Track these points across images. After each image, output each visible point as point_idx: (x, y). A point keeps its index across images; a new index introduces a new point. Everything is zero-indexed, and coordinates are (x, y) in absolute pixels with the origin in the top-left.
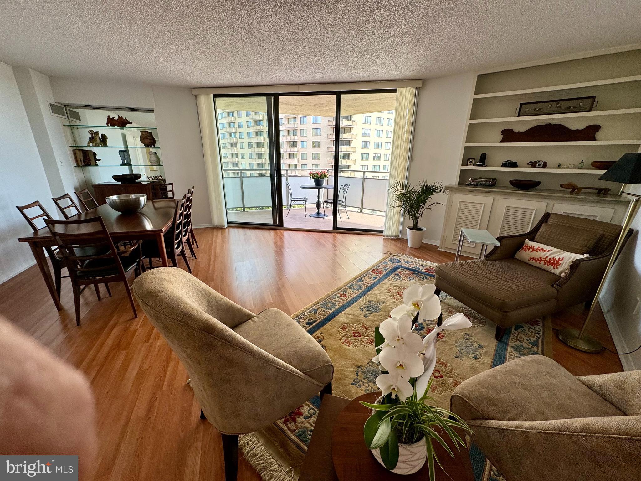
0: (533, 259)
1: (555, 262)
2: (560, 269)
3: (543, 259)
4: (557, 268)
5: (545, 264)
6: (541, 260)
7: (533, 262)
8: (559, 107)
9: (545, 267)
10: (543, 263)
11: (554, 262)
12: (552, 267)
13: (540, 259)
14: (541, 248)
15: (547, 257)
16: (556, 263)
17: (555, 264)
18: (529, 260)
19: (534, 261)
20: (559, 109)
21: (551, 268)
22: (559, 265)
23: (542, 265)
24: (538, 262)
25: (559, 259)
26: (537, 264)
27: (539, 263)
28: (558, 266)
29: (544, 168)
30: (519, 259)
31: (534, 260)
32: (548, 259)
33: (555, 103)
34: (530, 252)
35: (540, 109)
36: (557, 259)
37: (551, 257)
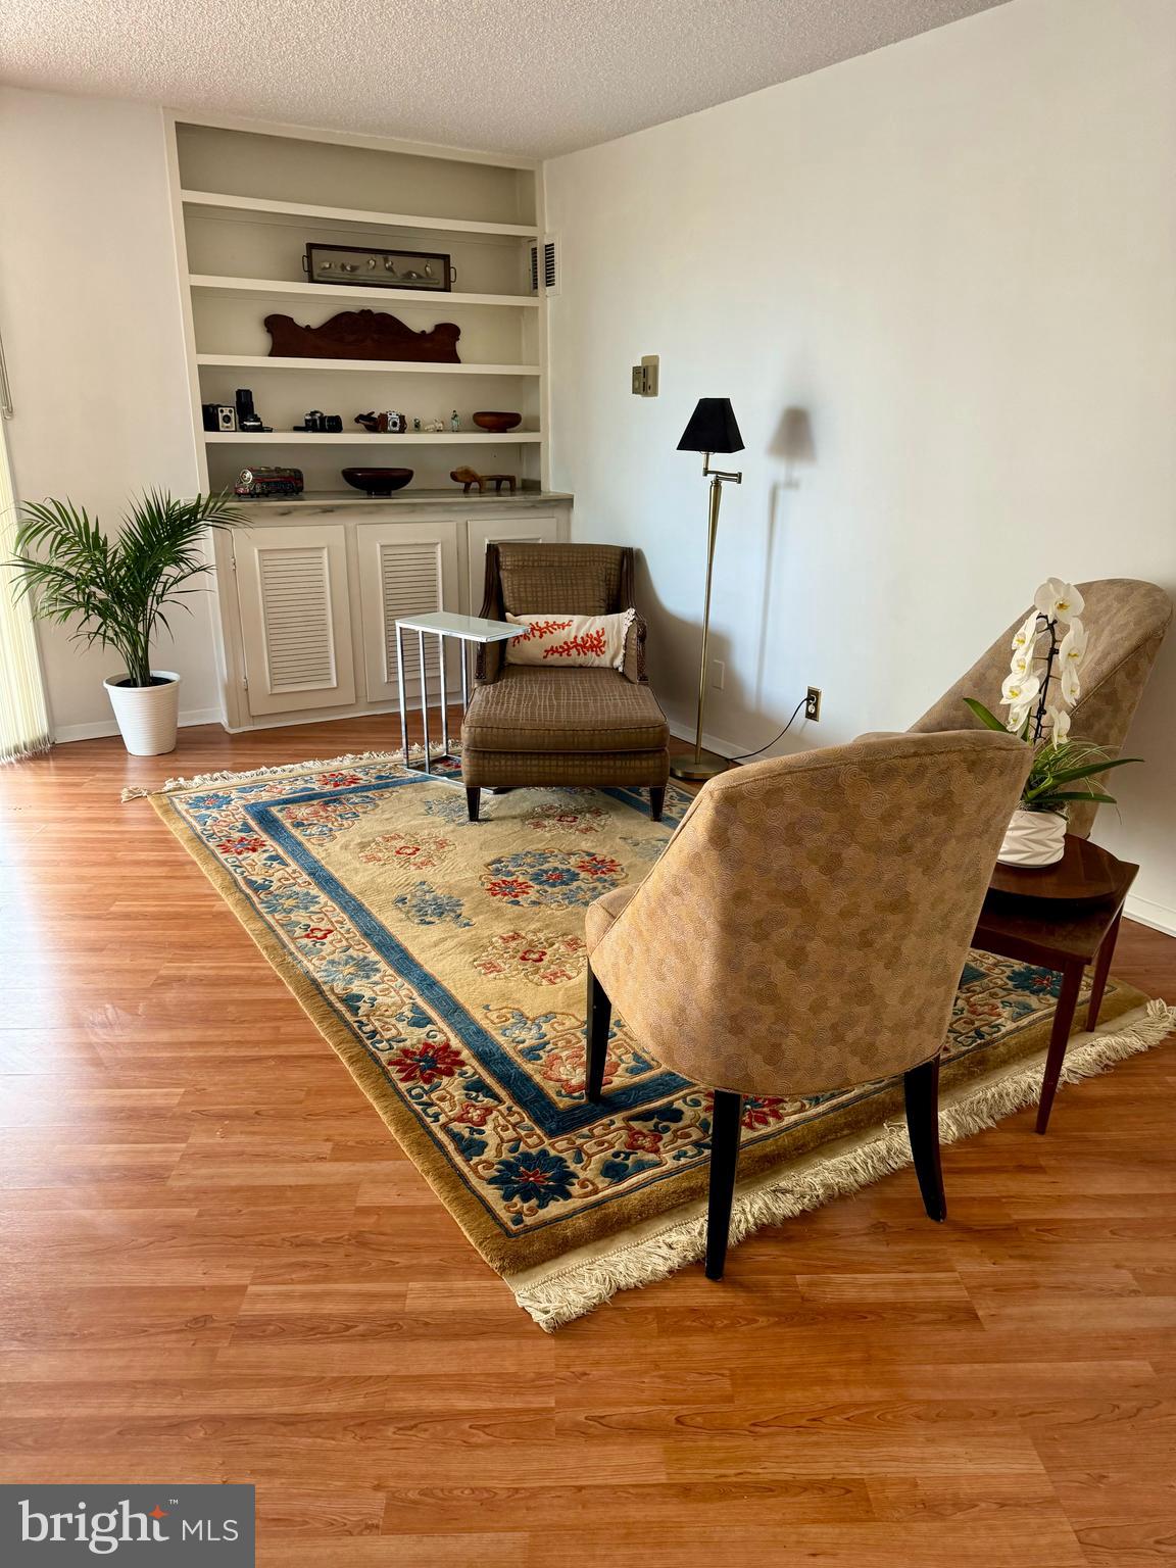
0: (553, 650)
1: (595, 642)
2: (609, 651)
3: (572, 643)
4: (603, 653)
5: (579, 654)
6: (569, 649)
7: (553, 659)
8: (390, 269)
9: (581, 660)
10: (574, 652)
11: (592, 642)
12: (594, 653)
13: (566, 647)
14: (551, 623)
15: (576, 637)
16: (595, 644)
17: (596, 646)
18: (545, 657)
19: (556, 655)
20: (389, 274)
21: (592, 659)
22: (603, 646)
23: (575, 658)
24: (565, 654)
25: (598, 632)
26: (565, 660)
27: (568, 655)
28: (603, 649)
29: (403, 432)
30: (519, 662)
31: (554, 652)
32: (579, 641)
33: (380, 258)
34: (537, 637)
35: (354, 269)
36: (595, 635)
37: (582, 634)
